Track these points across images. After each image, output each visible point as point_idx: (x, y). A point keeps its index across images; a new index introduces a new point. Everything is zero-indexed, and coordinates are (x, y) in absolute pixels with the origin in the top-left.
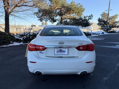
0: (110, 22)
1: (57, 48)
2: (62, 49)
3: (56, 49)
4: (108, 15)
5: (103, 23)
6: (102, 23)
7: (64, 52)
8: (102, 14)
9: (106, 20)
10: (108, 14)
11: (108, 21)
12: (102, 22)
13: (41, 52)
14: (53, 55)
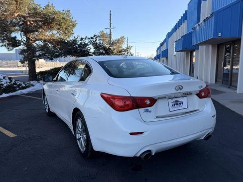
0: (114, 49)
1: (172, 98)
2: (179, 99)
3: (170, 101)
4: (110, 38)
5: (104, 52)
6: (101, 51)
7: (180, 103)
8: (99, 35)
9: (107, 46)
10: (110, 35)
11: (112, 48)
12: (101, 49)
13: (147, 111)
14: (168, 113)
